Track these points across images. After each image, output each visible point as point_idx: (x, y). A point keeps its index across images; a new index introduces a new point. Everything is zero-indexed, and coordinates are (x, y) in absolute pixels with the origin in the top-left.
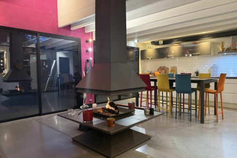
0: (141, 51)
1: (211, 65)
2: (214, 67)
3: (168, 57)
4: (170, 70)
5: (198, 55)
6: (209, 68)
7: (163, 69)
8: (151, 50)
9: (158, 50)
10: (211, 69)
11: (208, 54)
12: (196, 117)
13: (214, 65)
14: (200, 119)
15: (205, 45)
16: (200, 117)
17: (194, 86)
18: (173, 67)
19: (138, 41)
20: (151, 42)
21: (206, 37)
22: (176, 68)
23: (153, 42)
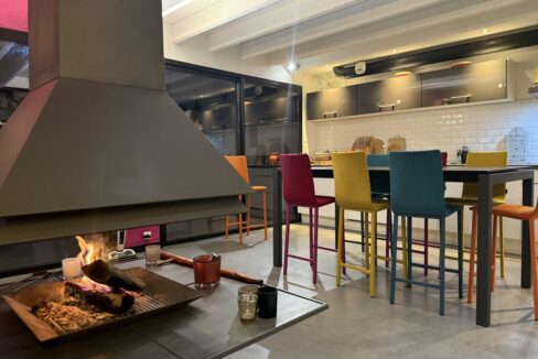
0: (308, 95)
1: (506, 132)
2: (516, 137)
3: (380, 110)
4: (385, 146)
5: (468, 100)
6: (500, 139)
7: (368, 144)
8: (334, 92)
9: (352, 90)
10: (504, 141)
11: (499, 97)
12: (461, 297)
13: (516, 129)
14: (474, 305)
15: (487, 69)
16: (474, 299)
17: (454, 190)
18: (395, 139)
19: (298, 66)
20: (335, 69)
21: (493, 46)
22: (404, 140)
23: (340, 68)
